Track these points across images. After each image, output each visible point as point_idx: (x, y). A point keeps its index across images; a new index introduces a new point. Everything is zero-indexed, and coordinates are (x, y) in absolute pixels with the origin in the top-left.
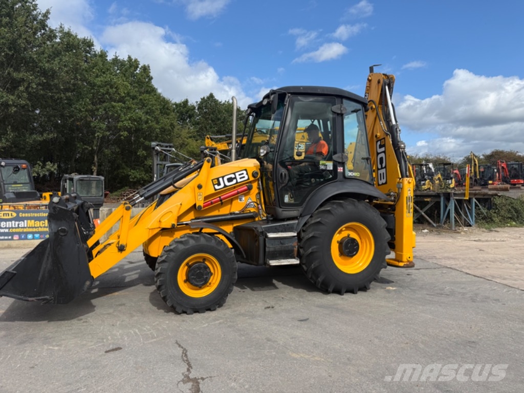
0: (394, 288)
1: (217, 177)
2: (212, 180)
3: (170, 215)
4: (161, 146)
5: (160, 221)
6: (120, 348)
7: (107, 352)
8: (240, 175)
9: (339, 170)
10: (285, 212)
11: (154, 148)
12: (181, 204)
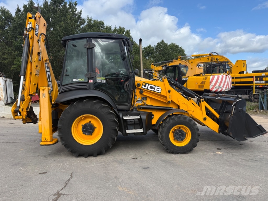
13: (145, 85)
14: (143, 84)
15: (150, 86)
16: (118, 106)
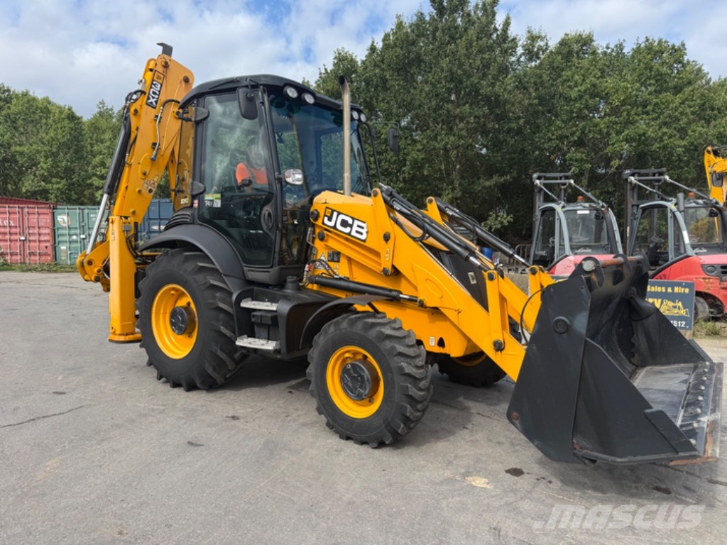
13: (329, 215)
14: (327, 214)
15: (341, 217)
16: (249, 270)
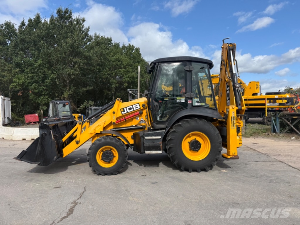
0: (226, 171)
1: (123, 108)
2: (121, 109)
3: (99, 127)
4: (132, 91)
5: (95, 130)
6: (60, 187)
7: (54, 188)
8: (135, 106)
9: (189, 102)
10: (158, 126)
11: (129, 92)
12: (105, 122)
